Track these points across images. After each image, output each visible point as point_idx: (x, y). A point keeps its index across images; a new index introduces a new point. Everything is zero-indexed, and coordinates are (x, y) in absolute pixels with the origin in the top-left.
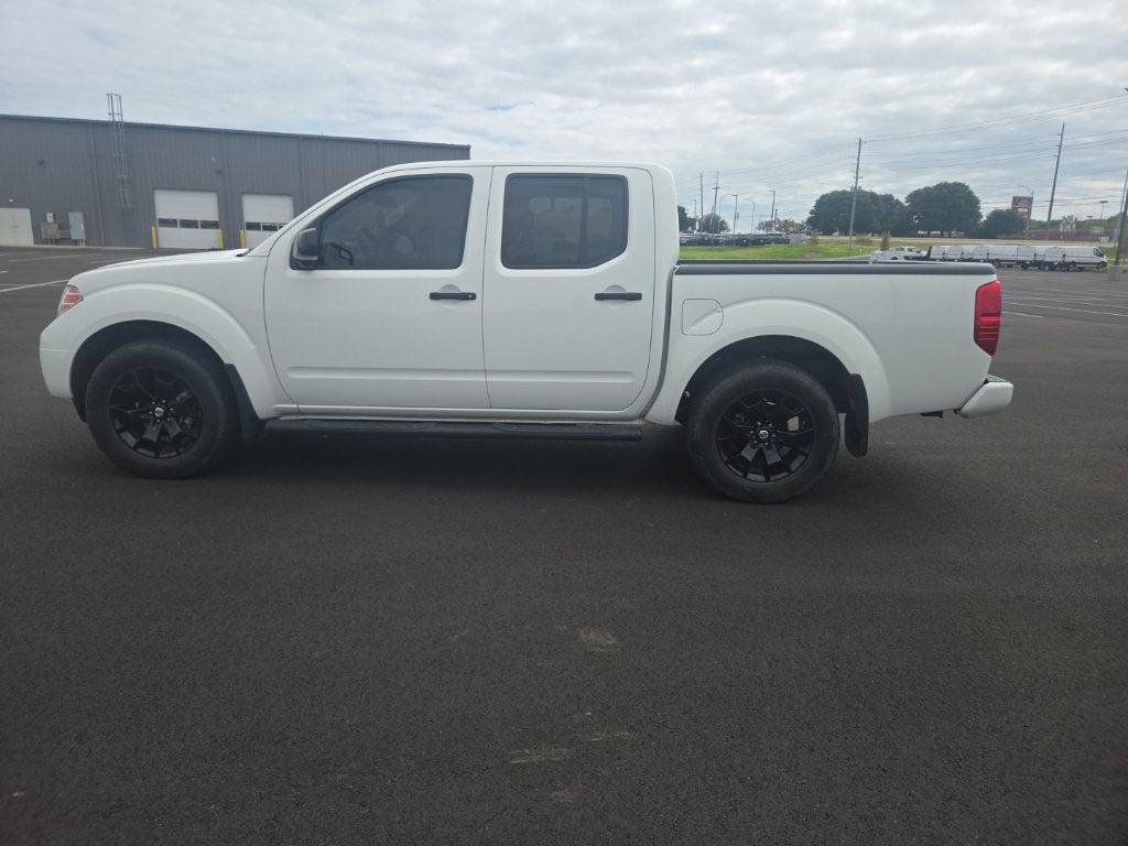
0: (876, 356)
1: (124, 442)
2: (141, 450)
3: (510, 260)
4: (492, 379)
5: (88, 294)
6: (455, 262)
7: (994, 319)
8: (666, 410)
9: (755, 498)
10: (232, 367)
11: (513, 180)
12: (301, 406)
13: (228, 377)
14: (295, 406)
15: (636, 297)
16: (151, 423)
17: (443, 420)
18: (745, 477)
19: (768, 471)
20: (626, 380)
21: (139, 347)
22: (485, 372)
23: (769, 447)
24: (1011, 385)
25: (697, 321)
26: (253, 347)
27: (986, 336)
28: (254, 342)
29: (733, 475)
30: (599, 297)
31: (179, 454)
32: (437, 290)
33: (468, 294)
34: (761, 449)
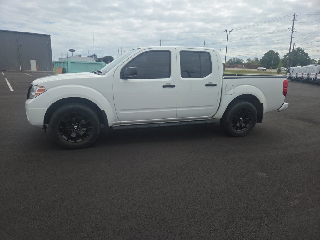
0: (265, 98)
1: (64, 138)
2: (69, 141)
3: (183, 76)
4: (178, 109)
5: (49, 88)
6: (169, 76)
7: (286, 88)
8: (220, 114)
9: (239, 136)
10: (104, 111)
11: (182, 52)
12: (121, 122)
13: (101, 115)
14: (120, 122)
15: (215, 85)
16: (73, 131)
17: (163, 122)
18: (237, 131)
19: (242, 128)
20: (211, 108)
21: (71, 106)
22: (177, 108)
23: (242, 122)
24: (288, 103)
25: (229, 91)
26: (109, 104)
27: (285, 93)
28: (109, 102)
29: (235, 131)
31: (83, 140)
32: (165, 84)
33: (173, 86)
34: (240, 123)
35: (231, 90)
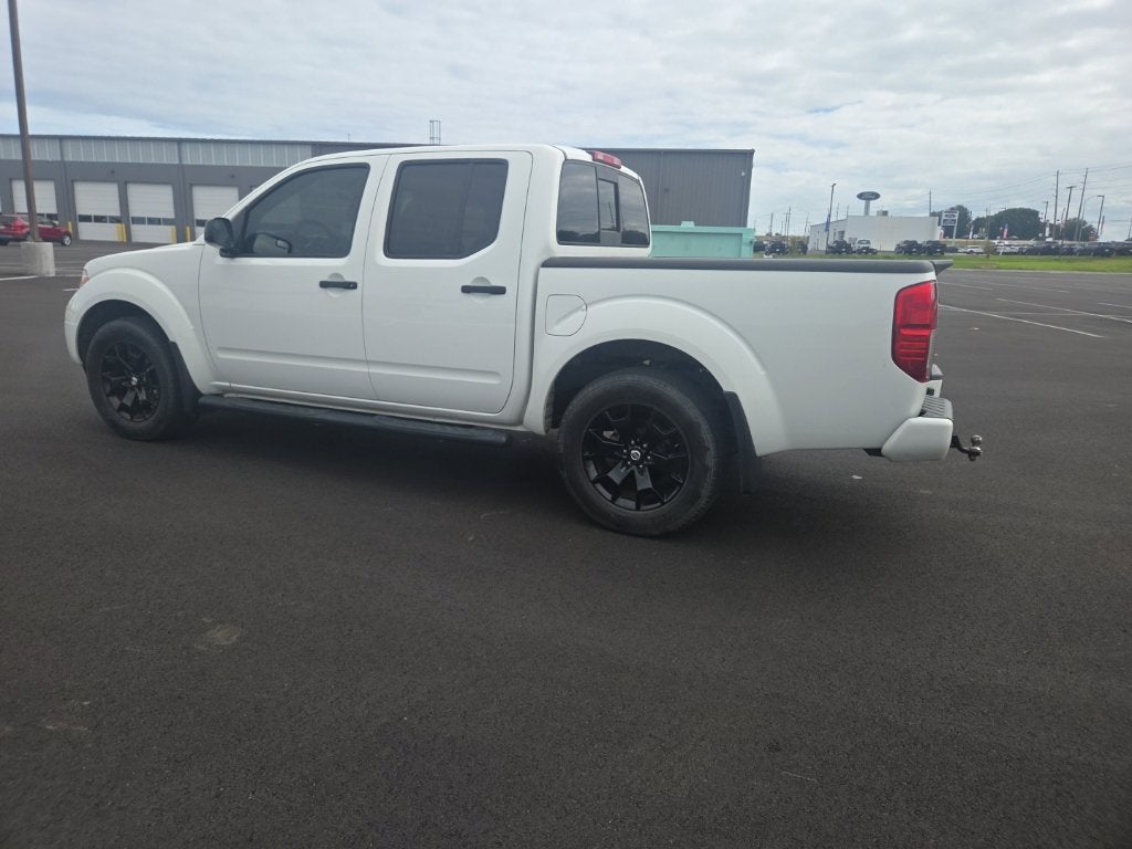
2: (122, 413)
3: (391, 250)
4: (374, 370)
5: (92, 277)
6: (344, 251)
10: (175, 345)
11: (404, 167)
12: (232, 385)
13: (172, 351)
14: (227, 384)
15: (500, 291)
16: (129, 389)
18: (614, 501)
19: (639, 498)
20: (493, 381)
21: (119, 324)
22: (368, 362)
23: (639, 470)
24: (949, 423)
25: (559, 321)
26: (192, 327)
27: (910, 355)
28: (192, 322)
29: (602, 499)
31: (145, 419)
32: (326, 278)
33: (351, 283)
34: (632, 472)
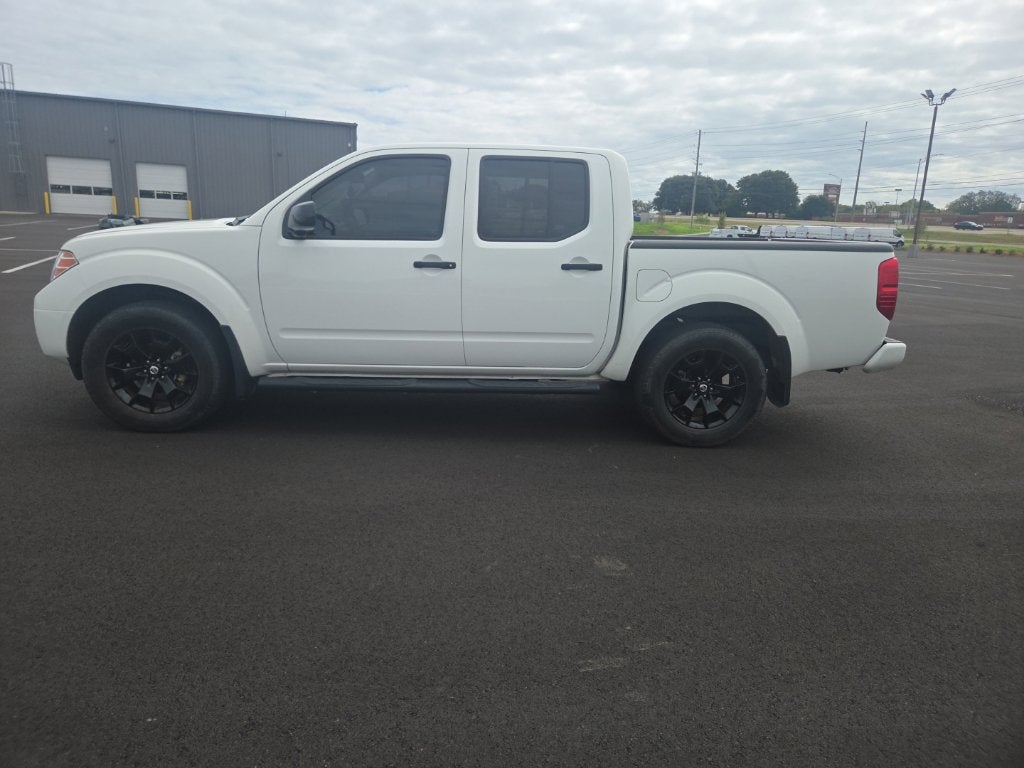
0: (798, 321)
1: (119, 398)
2: (136, 406)
3: (486, 233)
4: (468, 339)
5: (83, 259)
6: (436, 234)
7: (892, 289)
8: (620, 367)
9: (696, 443)
10: (228, 328)
11: (487, 161)
12: (290, 364)
13: (223, 338)
14: (285, 364)
15: (598, 267)
16: (146, 380)
17: (422, 377)
18: (687, 425)
19: (707, 419)
20: (587, 341)
21: (136, 310)
22: (463, 333)
23: (708, 398)
24: (904, 345)
25: (647, 291)
26: (247, 310)
27: (886, 305)
28: (247, 303)
29: (679, 424)
30: (565, 267)
31: (173, 409)
32: (420, 259)
33: (449, 263)
34: (701, 400)
35: (658, 288)
